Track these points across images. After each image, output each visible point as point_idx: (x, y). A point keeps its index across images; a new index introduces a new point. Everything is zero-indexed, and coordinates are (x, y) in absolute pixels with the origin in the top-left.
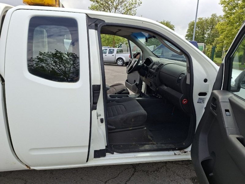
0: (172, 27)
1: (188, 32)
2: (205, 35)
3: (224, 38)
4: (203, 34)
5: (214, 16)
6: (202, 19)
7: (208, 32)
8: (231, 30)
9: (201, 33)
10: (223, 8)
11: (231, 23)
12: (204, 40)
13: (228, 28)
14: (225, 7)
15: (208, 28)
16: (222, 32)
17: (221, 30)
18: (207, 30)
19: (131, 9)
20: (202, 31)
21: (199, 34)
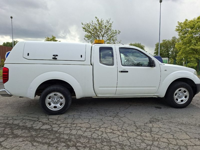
0: (143, 47)
1: (156, 51)
2: (169, 52)
3: (181, 54)
4: (168, 52)
5: (174, 38)
6: (165, 40)
7: (172, 50)
8: (185, 48)
9: (166, 50)
10: (178, 34)
11: (184, 44)
12: (169, 56)
13: (183, 47)
14: (180, 33)
15: (171, 47)
16: (180, 50)
17: (178, 49)
18: (170, 49)
19: (113, 36)
20: (166, 49)
21: (164, 52)
